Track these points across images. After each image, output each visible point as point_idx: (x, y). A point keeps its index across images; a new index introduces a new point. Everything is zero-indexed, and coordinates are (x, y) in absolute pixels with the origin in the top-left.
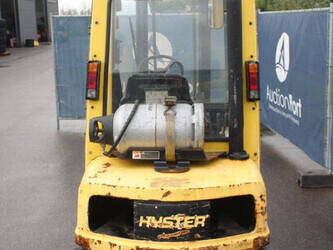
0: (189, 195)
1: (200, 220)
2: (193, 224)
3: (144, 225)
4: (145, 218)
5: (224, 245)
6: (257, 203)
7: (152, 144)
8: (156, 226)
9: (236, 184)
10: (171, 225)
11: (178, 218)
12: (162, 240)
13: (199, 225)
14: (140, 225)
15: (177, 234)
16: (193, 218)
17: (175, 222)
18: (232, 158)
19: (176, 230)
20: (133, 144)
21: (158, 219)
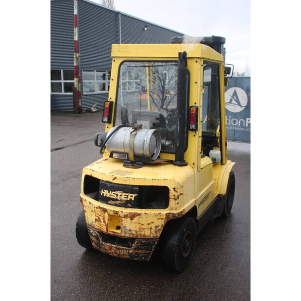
0: (126, 181)
1: (132, 196)
2: (127, 198)
3: (103, 194)
4: (103, 191)
5: (145, 213)
6: (170, 192)
7: (122, 150)
8: (108, 196)
9: (157, 179)
10: (115, 197)
11: (119, 193)
12: (111, 204)
13: (131, 199)
14: (102, 194)
15: (118, 202)
16: (127, 194)
17: (117, 195)
18: (175, 165)
19: (117, 200)
20: (116, 150)
21: (109, 192)
